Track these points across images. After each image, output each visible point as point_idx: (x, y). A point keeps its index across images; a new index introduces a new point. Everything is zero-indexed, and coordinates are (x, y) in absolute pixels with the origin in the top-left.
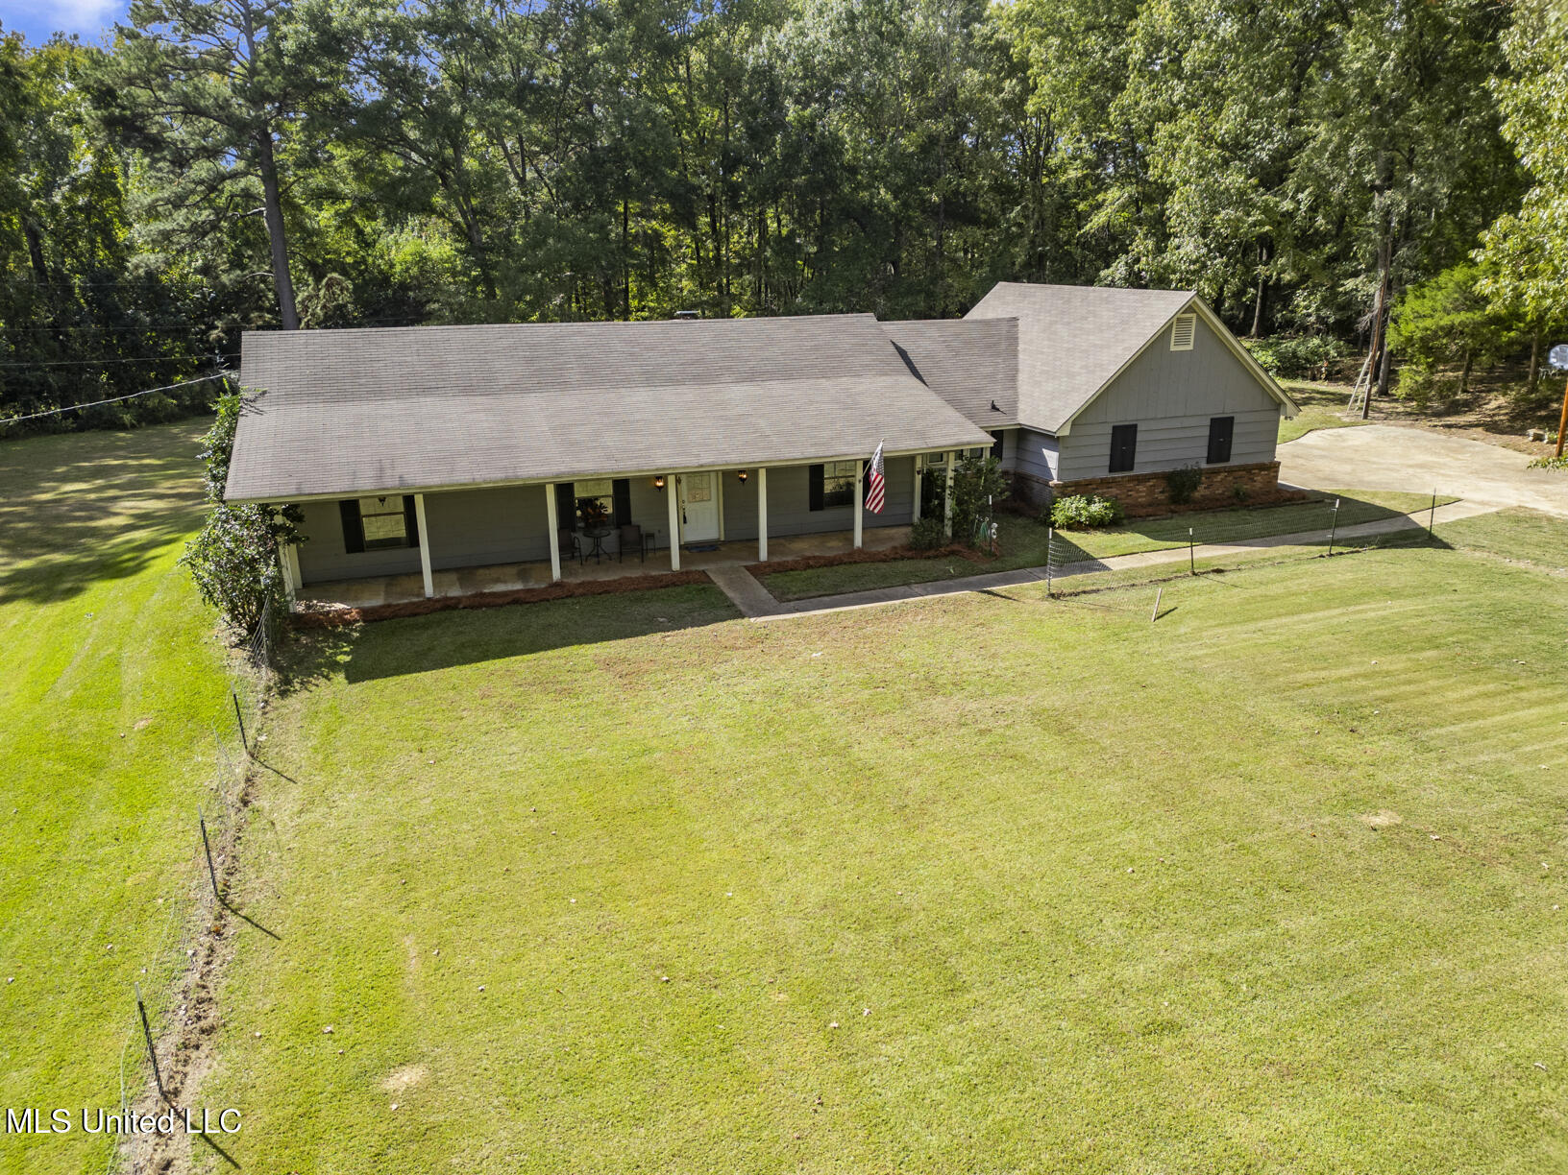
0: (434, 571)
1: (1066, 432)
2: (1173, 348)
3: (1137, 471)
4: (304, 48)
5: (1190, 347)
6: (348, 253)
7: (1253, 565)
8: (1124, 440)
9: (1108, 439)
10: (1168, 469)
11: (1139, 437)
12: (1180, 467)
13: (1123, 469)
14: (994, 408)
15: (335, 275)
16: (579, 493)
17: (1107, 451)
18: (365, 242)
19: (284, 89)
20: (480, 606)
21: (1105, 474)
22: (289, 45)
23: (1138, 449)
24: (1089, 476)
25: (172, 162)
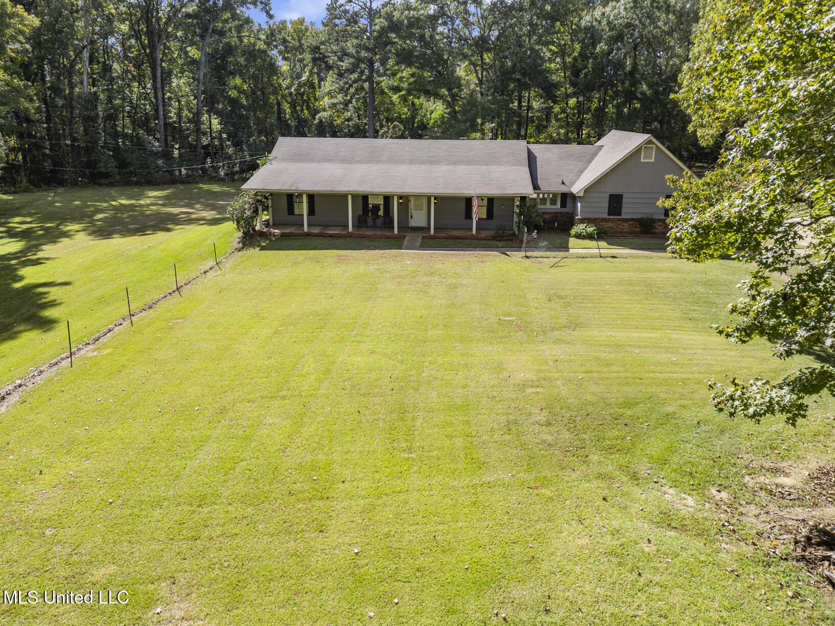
0: (308, 225)
1: (582, 194)
2: (642, 160)
3: (623, 216)
4: (382, 28)
5: (653, 160)
6: (404, 114)
7: (634, 257)
8: (615, 202)
9: (607, 200)
10: (639, 217)
11: (624, 200)
12: (644, 216)
13: (615, 215)
14: (563, 183)
15: (396, 123)
16: (372, 201)
17: (607, 205)
18: (414, 109)
19: (375, 45)
20: (321, 236)
21: (605, 216)
22: (377, 28)
23: (624, 205)
24: (597, 216)
25: (338, 75)
